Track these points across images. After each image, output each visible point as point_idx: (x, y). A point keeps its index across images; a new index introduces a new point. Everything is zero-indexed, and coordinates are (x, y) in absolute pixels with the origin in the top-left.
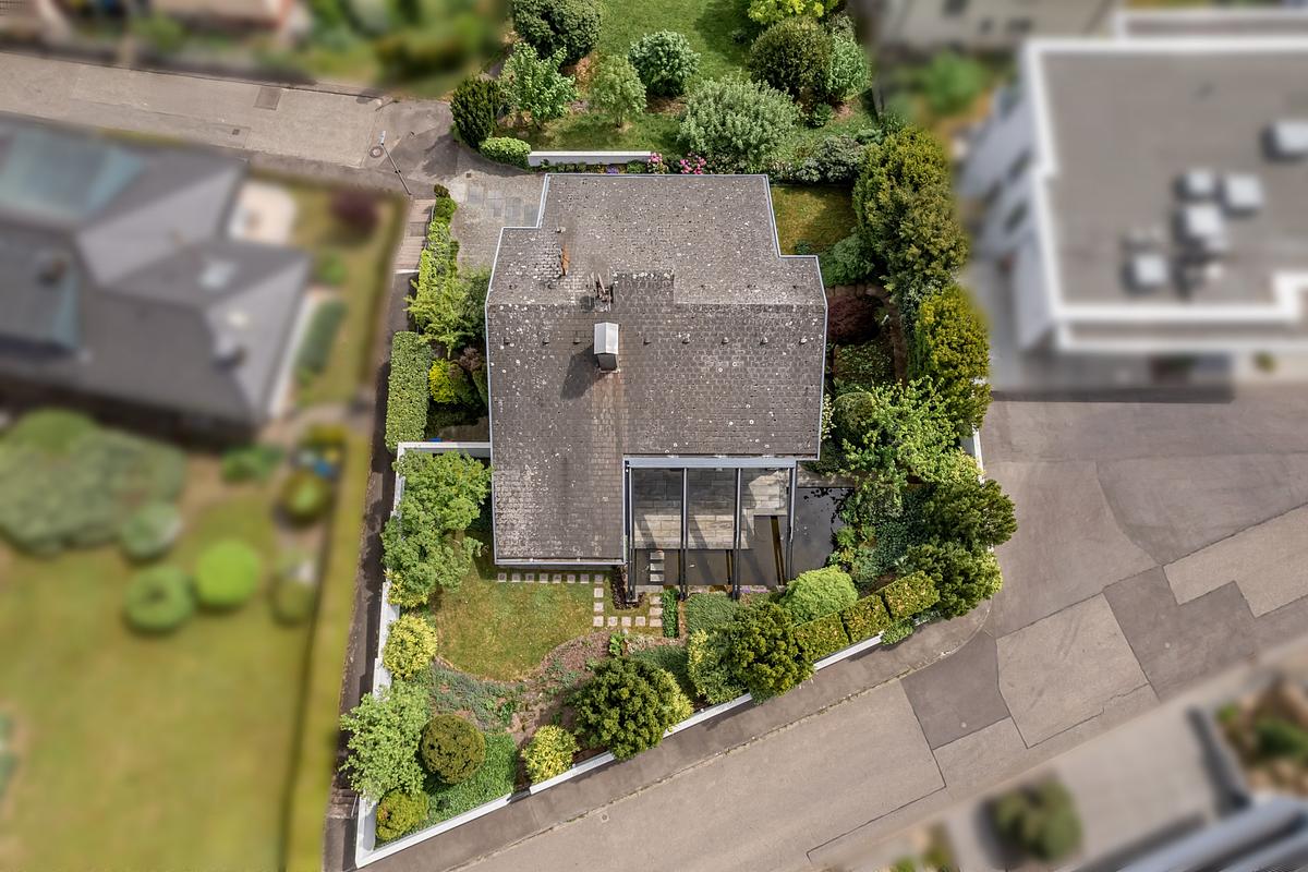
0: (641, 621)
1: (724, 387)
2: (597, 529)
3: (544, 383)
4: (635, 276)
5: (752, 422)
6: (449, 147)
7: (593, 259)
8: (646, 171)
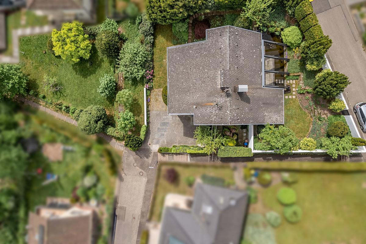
0: (294, 86)
1: (247, 58)
2: (277, 96)
3: (247, 109)
4: (223, 81)
5: (254, 51)
6: (139, 151)
7: (209, 96)
8: (150, 89)
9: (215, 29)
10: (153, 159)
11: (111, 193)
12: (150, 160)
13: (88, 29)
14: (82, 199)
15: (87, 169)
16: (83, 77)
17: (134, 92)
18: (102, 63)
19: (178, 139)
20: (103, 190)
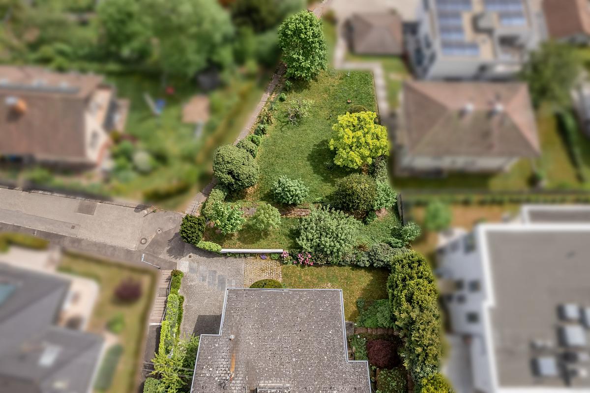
6: (180, 240)
7: (248, 363)
8: (280, 258)
9: (367, 379)
10: (165, 261)
11: (119, 192)
12: (164, 256)
13: (383, 163)
14: (116, 149)
15: (161, 158)
16: (309, 154)
17: (280, 234)
18: (330, 184)
19: (195, 306)
20: (126, 180)
